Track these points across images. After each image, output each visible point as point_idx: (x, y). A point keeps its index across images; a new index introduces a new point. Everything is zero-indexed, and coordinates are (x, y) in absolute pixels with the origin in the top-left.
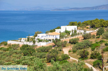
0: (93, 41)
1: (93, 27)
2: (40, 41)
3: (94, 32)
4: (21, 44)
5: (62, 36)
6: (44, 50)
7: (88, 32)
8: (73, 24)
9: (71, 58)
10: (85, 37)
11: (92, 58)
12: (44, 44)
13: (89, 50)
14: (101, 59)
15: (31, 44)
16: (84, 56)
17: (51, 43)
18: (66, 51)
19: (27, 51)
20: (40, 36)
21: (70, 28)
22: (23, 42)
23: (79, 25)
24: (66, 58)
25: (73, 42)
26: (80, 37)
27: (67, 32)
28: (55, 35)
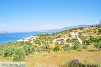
0: (38, 39)
3: (39, 37)
5: (31, 39)
6: (26, 42)
7: (37, 37)
8: (33, 35)
9: (33, 44)
13: (38, 42)
14: (40, 44)
15: (23, 41)
16: (36, 43)
17: (28, 40)
18: (32, 42)
19: (22, 42)
20: (25, 39)
21: (33, 36)
22: (21, 40)
23: (35, 35)
24: (32, 44)
25: (34, 40)
27: (32, 37)
28: (29, 38)
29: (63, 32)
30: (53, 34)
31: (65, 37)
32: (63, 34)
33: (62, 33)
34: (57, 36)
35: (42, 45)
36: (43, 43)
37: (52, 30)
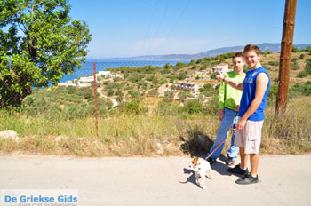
0: (120, 82)
1: (122, 72)
2: (82, 83)
4: (67, 85)
5: (98, 79)
6: (83, 89)
7: (118, 76)
8: (108, 70)
9: (102, 95)
10: (115, 80)
11: (116, 95)
12: (84, 85)
15: (74, 85)
17: (89, 85)
18: (99, 90)
19: (71, 90)
20: (82, 79)
21: (105, 73)
22: (69, 83)
23: (112, 71)
25: (106, 84)
26: (111, 80)
27: (103, 76)
29: (198, 63)
30: (166, 67)
31: (198, 78)
32: (194, 68)
33: (191, 67)
34: (178, 73)
35: (124, 100)
36: (129, 93)
37: (174, 56)
